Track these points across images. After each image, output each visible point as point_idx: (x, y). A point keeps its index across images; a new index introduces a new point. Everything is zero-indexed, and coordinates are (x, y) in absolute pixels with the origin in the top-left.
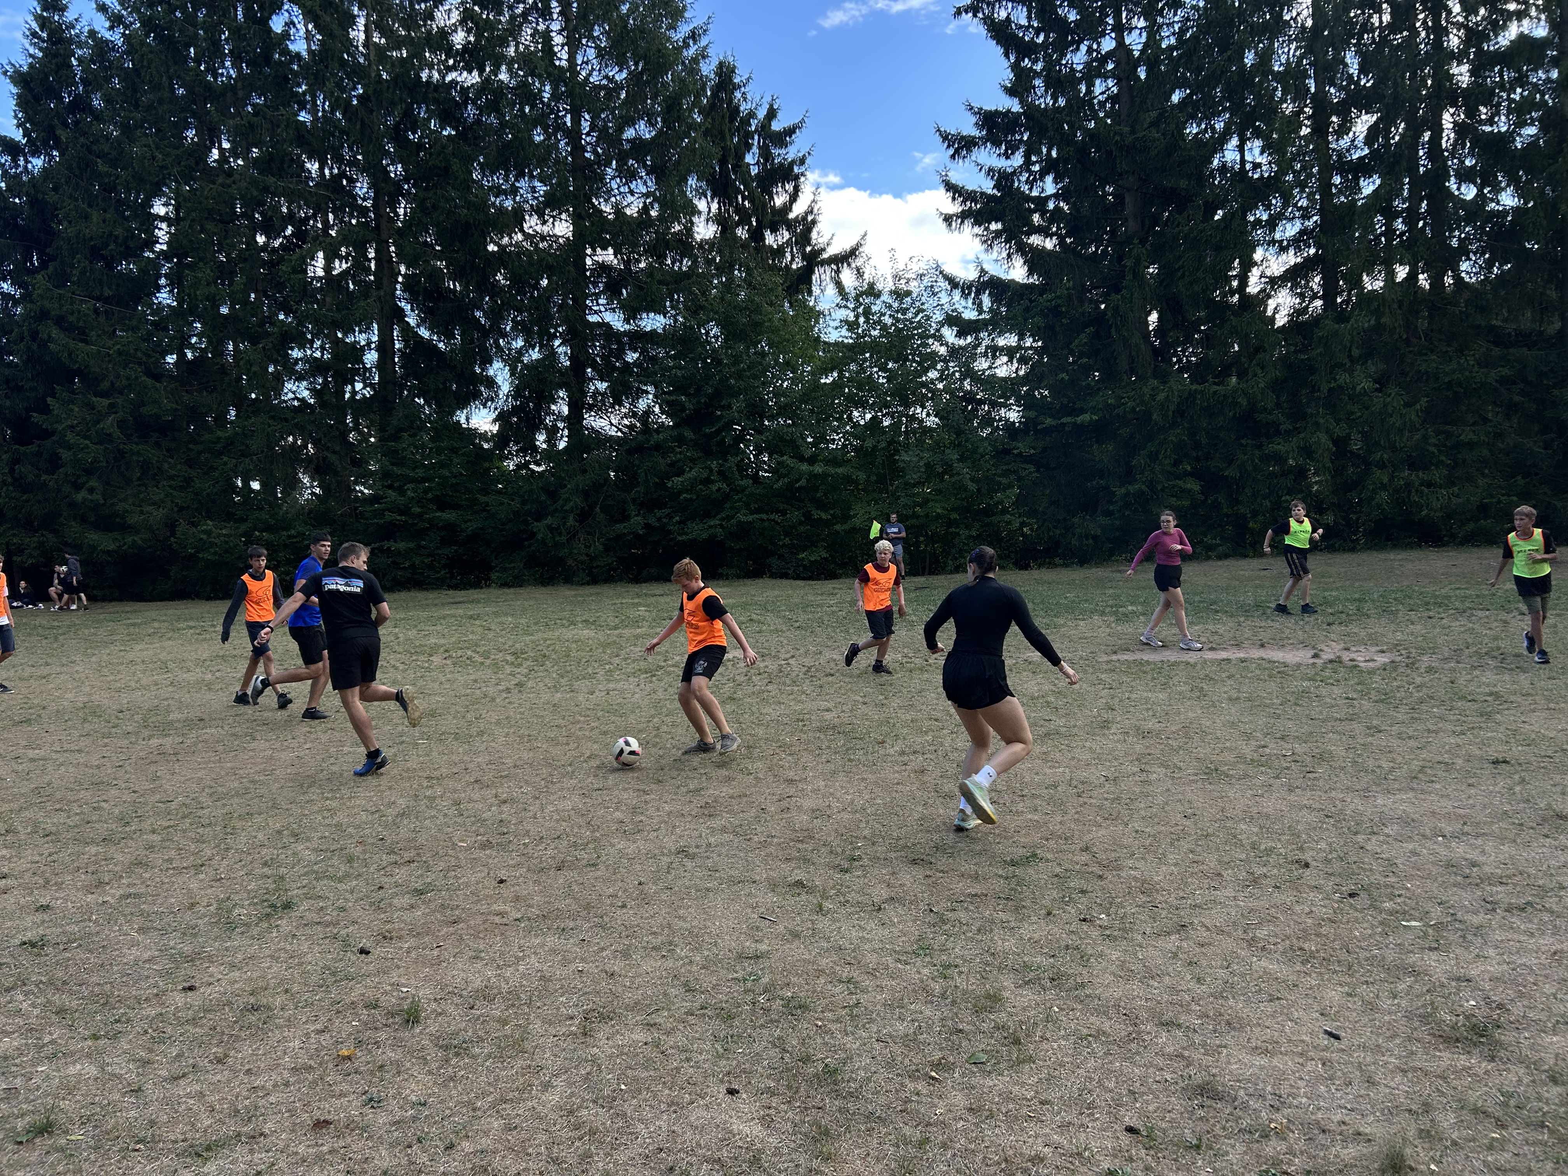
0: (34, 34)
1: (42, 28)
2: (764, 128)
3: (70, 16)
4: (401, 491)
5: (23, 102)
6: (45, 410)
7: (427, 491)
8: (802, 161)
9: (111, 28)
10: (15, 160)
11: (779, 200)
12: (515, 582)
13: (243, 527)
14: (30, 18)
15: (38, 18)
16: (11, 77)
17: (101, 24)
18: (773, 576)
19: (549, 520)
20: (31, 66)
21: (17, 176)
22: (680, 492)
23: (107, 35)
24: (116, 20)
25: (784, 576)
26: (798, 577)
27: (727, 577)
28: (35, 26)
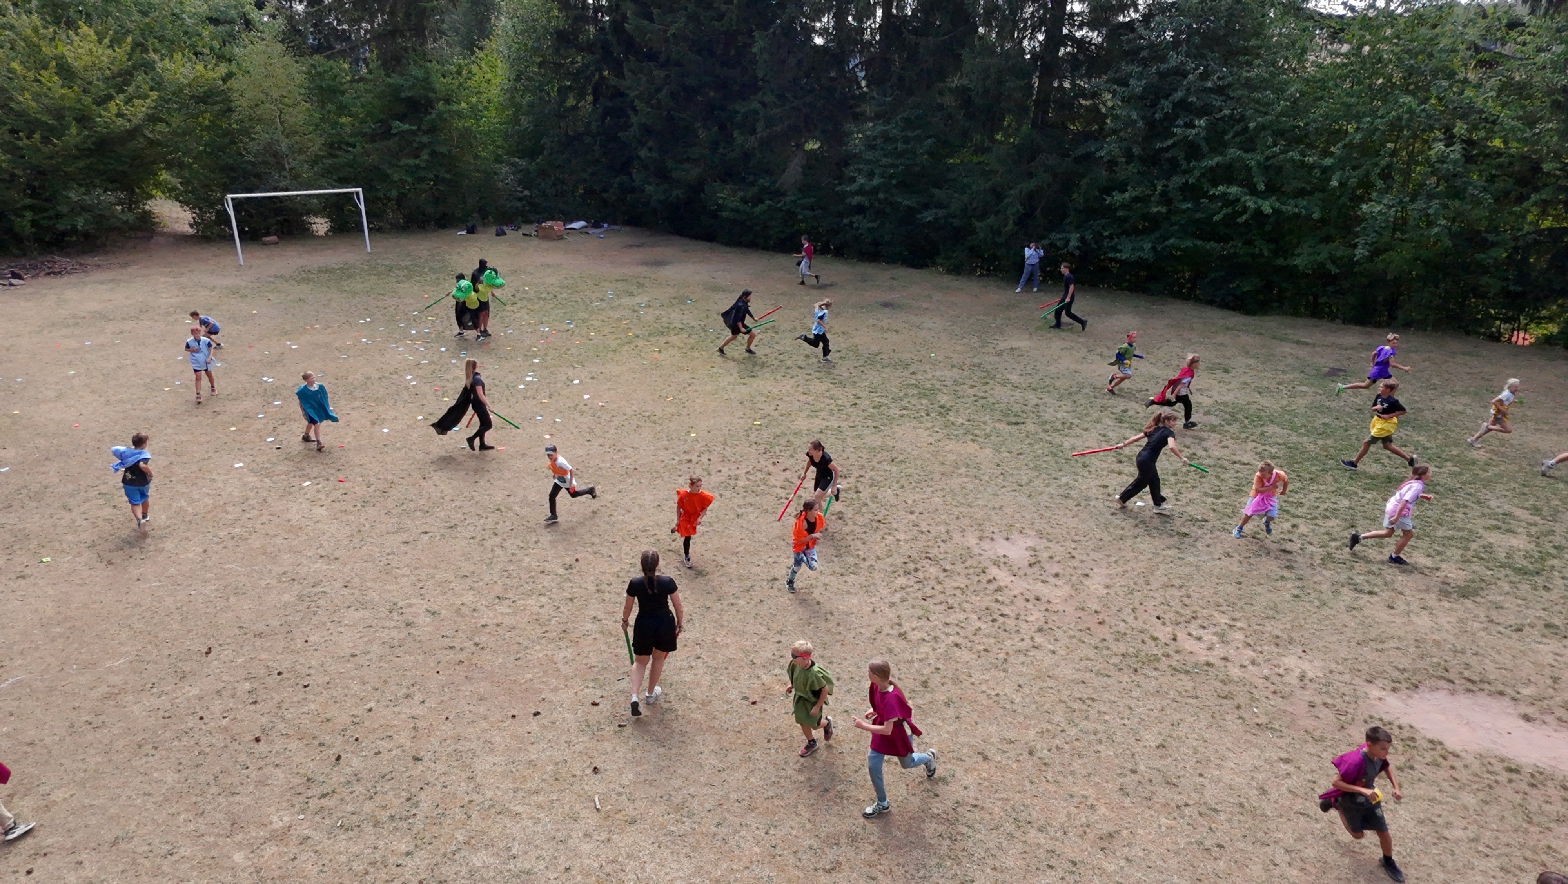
7: (891, 177)
12: (956, 270)
19: (991, 220)
22: (1116, 209)
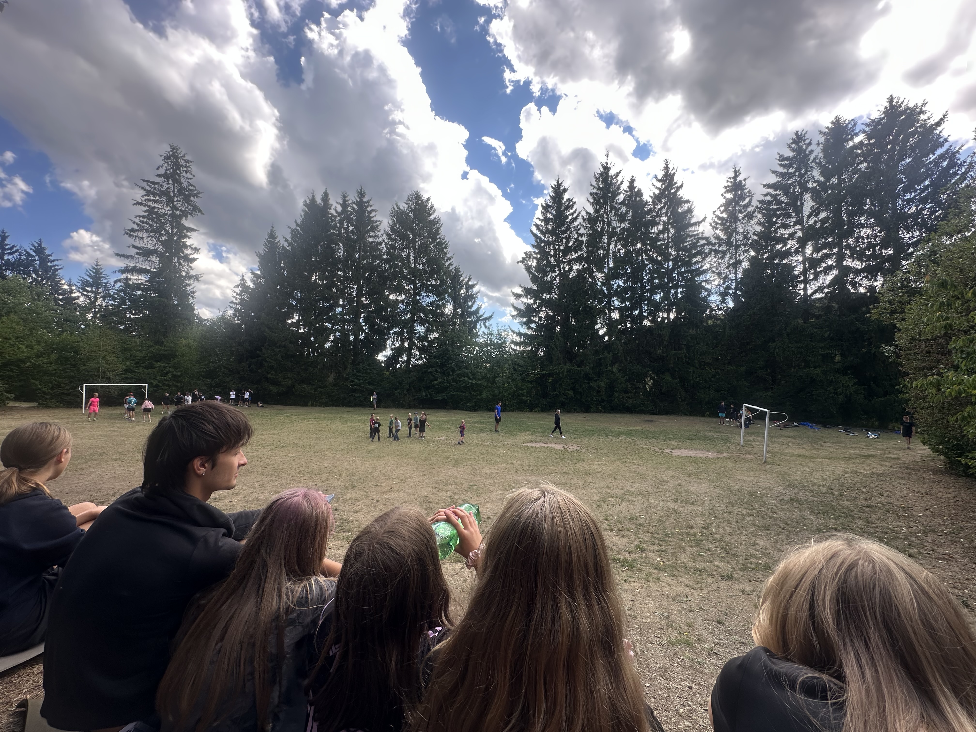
0: (266, 245)
1: (269, 243)
2: (467, 283)
3: (277, 240)
4: (359, 380)
6: (261, 350)
8: (477, 294)
9: (288, 246)
10: (257, 279)
11: (470, 303)
13: (314, 387)
15: (267, 241)
16: (259, 256)
17: (286, 244)
18: (460, 410)
19: (399, 391)
20: (265, 254)
21: (257, 283)
24: (290, 244)
25: (463, 410)
26: (466, 410)
27: (447, 409)
28: (267, 243)
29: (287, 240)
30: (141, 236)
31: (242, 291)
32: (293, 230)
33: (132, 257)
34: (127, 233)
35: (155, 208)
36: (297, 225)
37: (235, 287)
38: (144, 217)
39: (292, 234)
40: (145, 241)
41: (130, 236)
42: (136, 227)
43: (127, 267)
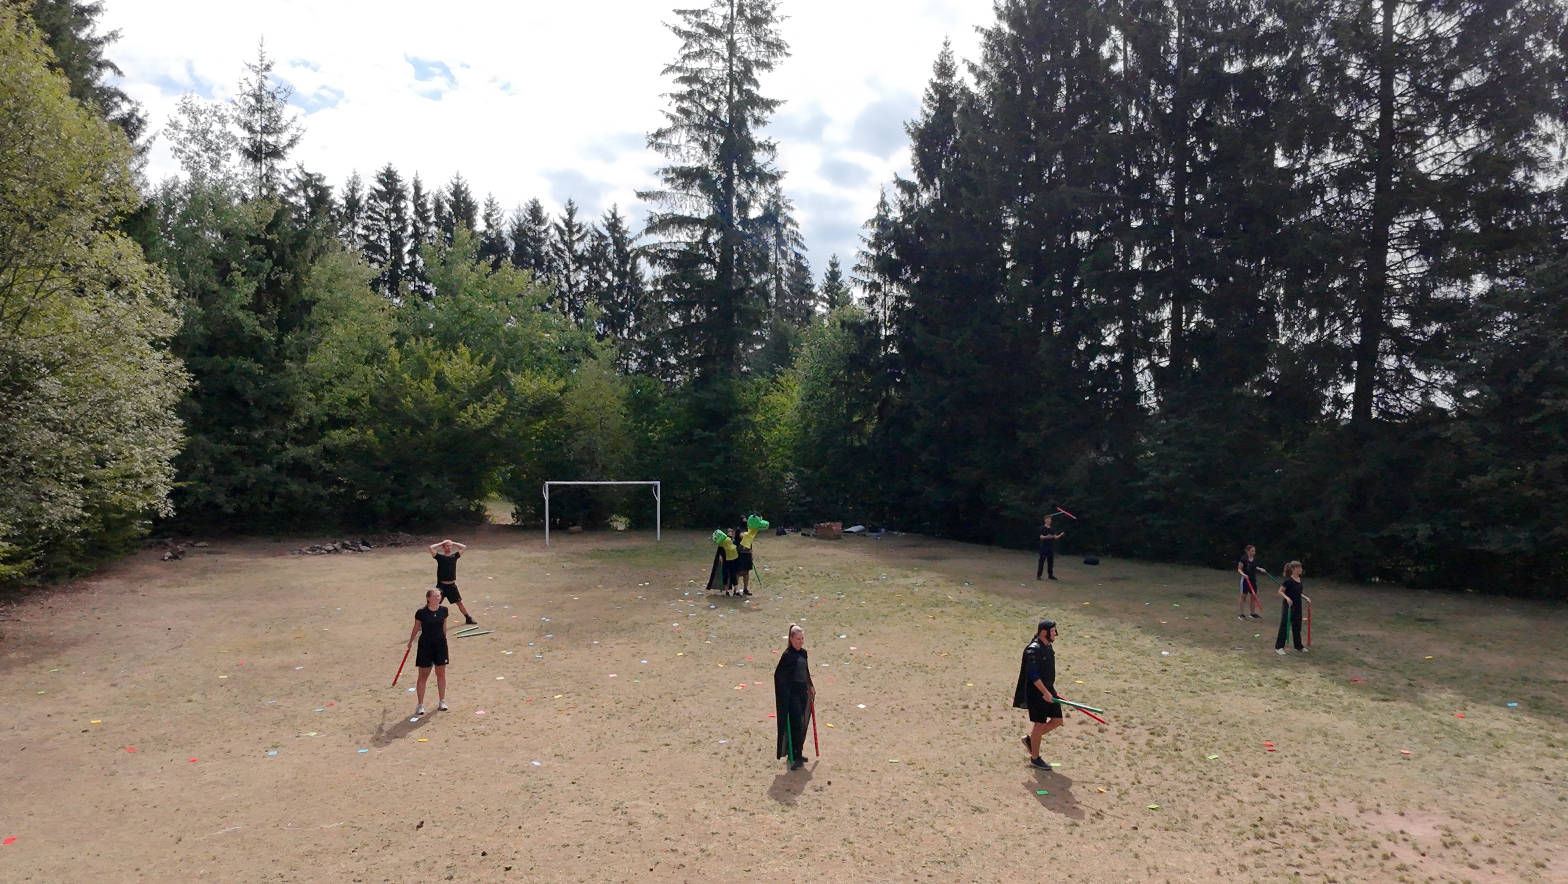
0: (931, 98)
1: (936, 92)
3: (956, 79)
5: (920, 152)
9: (978, 84)
10: (911, 197)
14: (928, 86)
16: (913, 134)
17: (972, 82)
20: (927, 123)
21: (912, 208)
23: (974, 89)
24: (982, 76)
28: (931, 91)
29: (972, 68)
30: (675, 142)
31: (877, 236)
32: (989, 35)
33: (661, 194)
34: (652, 143)
35: (700, 70)
36: (1000, 17)
37: (865, 226)
38: (681, 97)
39: (986, 45)
40: (684, 150)
41: (659, 147)
42: (668, 124)
43: (651, 219)
